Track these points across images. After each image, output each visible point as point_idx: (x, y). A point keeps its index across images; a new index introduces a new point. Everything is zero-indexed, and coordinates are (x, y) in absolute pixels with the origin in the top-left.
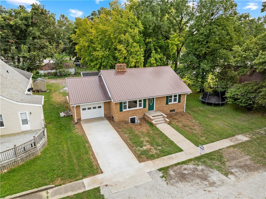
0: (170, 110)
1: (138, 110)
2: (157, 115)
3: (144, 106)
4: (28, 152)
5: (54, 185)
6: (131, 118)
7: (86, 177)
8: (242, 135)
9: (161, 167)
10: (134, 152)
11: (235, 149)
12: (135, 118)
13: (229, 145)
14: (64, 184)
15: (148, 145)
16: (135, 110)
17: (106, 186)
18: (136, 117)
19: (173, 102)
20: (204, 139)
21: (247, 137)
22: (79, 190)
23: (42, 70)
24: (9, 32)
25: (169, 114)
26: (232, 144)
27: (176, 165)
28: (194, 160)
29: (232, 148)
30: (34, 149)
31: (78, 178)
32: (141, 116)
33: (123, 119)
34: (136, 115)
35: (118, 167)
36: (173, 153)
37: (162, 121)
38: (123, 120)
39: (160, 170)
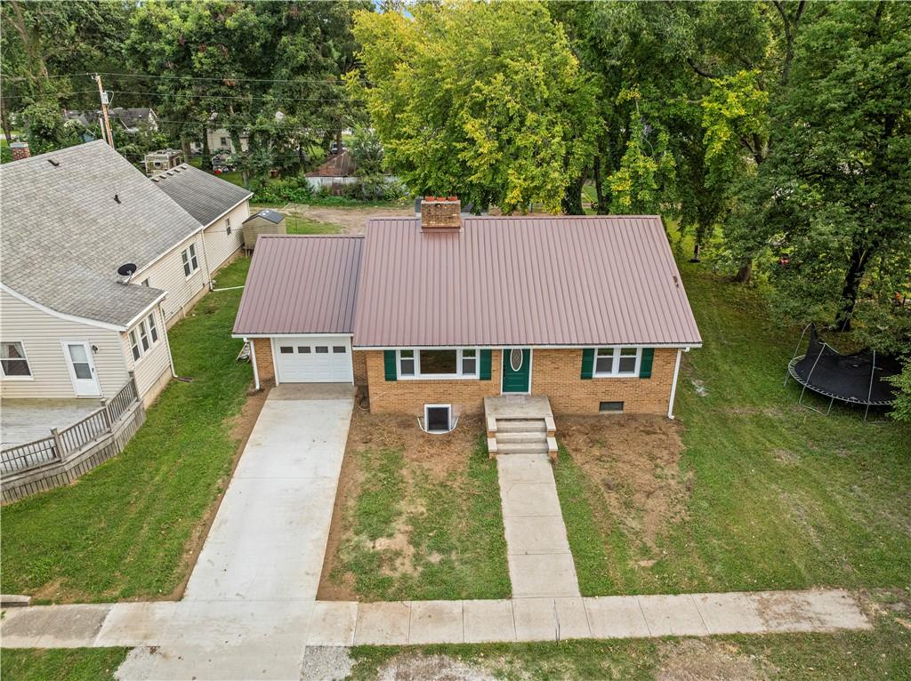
0: (601, 403)
1: (456, 382)
2: (522, 416)
3: (481, 372)
4: (31, 473)
5: (27, 599)
6: (430, 410)
7: (129, 599)
8: (845, 593)
9: (369, 643)
10: (333, 549)
11: (744, 659)
12: (447, 409)
13: (730, 630)
14: (58, 603)
15: (401, 536)
16: (444, 382)
17: (153, 650)
18: (449, 406)
19: (615, 373)
20: (644, 569)
21: (864, 611)
22: (73, 637)
23: (316, 173)
24: (223, 51)
25: (596, 416)
26: (756, 627)
27: (429, 650)
28: (516, 652)
29: (735, 650)
30: (54, 466)
31: (106, 594)
32: (471, 407)
33: (400, 407)
34: (450, 402)
35: (237, 595)
36: (464, 594)
37: (534, 446)
38: (400, 411)
39: (356, 652)
